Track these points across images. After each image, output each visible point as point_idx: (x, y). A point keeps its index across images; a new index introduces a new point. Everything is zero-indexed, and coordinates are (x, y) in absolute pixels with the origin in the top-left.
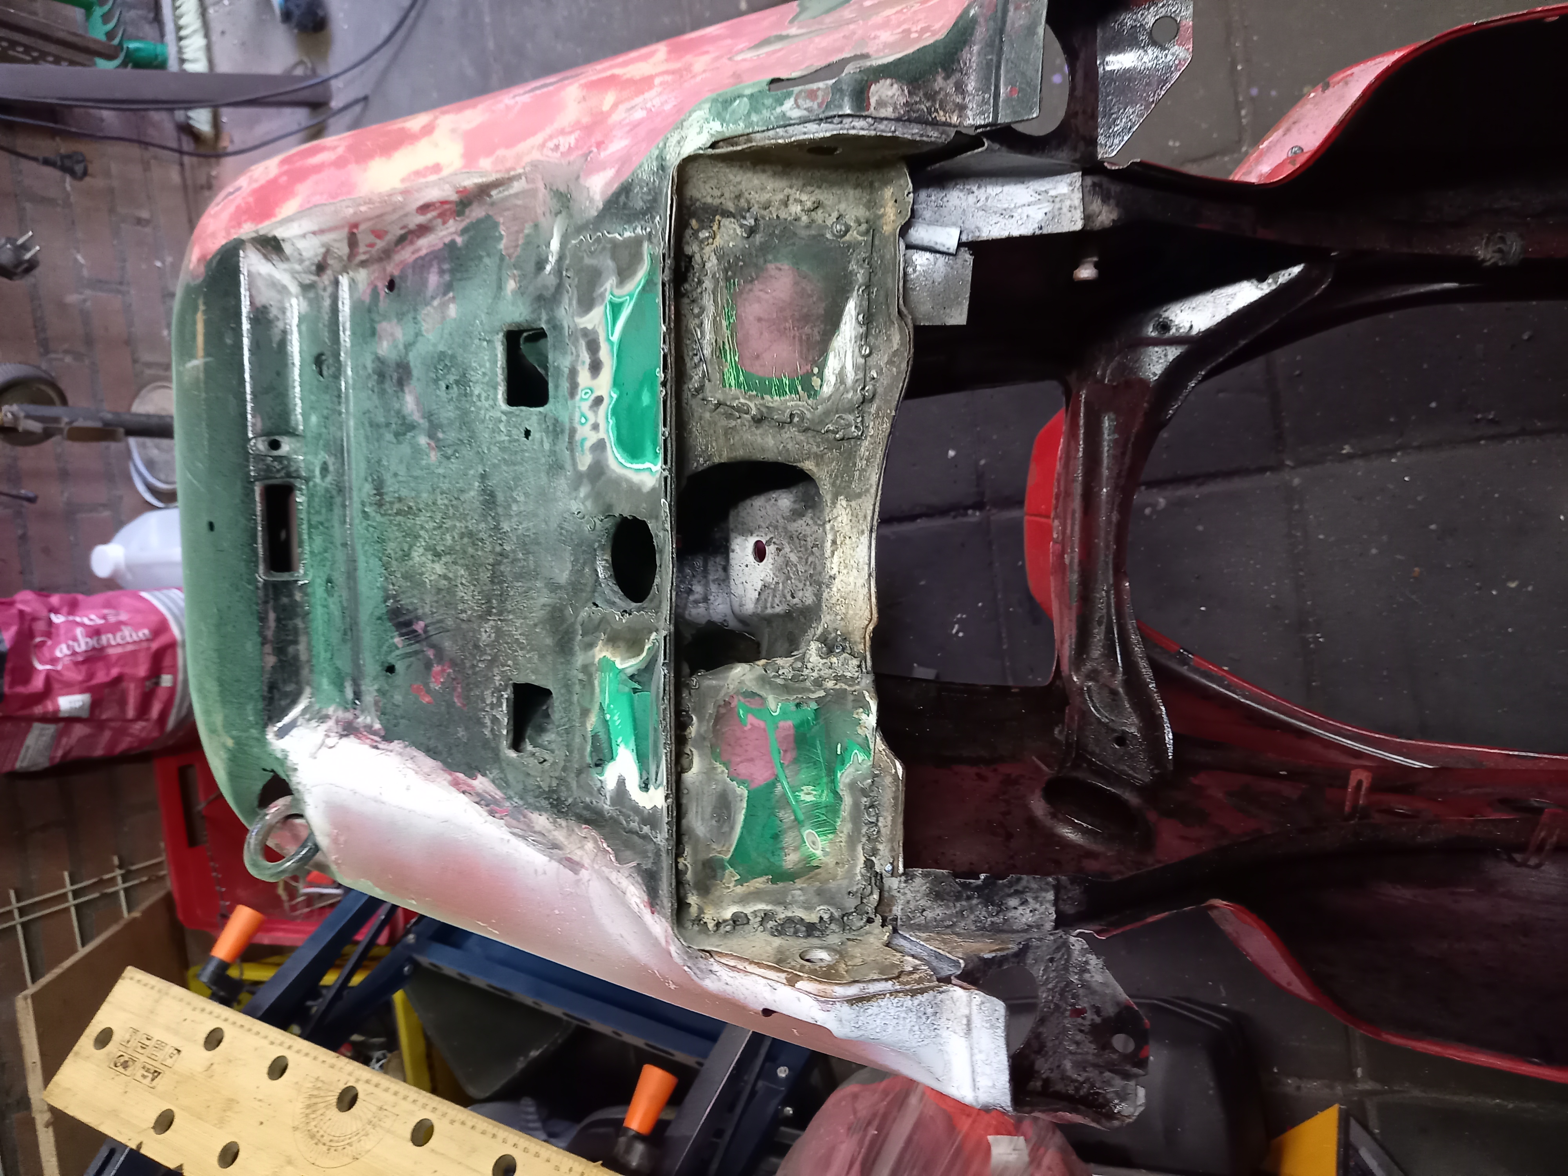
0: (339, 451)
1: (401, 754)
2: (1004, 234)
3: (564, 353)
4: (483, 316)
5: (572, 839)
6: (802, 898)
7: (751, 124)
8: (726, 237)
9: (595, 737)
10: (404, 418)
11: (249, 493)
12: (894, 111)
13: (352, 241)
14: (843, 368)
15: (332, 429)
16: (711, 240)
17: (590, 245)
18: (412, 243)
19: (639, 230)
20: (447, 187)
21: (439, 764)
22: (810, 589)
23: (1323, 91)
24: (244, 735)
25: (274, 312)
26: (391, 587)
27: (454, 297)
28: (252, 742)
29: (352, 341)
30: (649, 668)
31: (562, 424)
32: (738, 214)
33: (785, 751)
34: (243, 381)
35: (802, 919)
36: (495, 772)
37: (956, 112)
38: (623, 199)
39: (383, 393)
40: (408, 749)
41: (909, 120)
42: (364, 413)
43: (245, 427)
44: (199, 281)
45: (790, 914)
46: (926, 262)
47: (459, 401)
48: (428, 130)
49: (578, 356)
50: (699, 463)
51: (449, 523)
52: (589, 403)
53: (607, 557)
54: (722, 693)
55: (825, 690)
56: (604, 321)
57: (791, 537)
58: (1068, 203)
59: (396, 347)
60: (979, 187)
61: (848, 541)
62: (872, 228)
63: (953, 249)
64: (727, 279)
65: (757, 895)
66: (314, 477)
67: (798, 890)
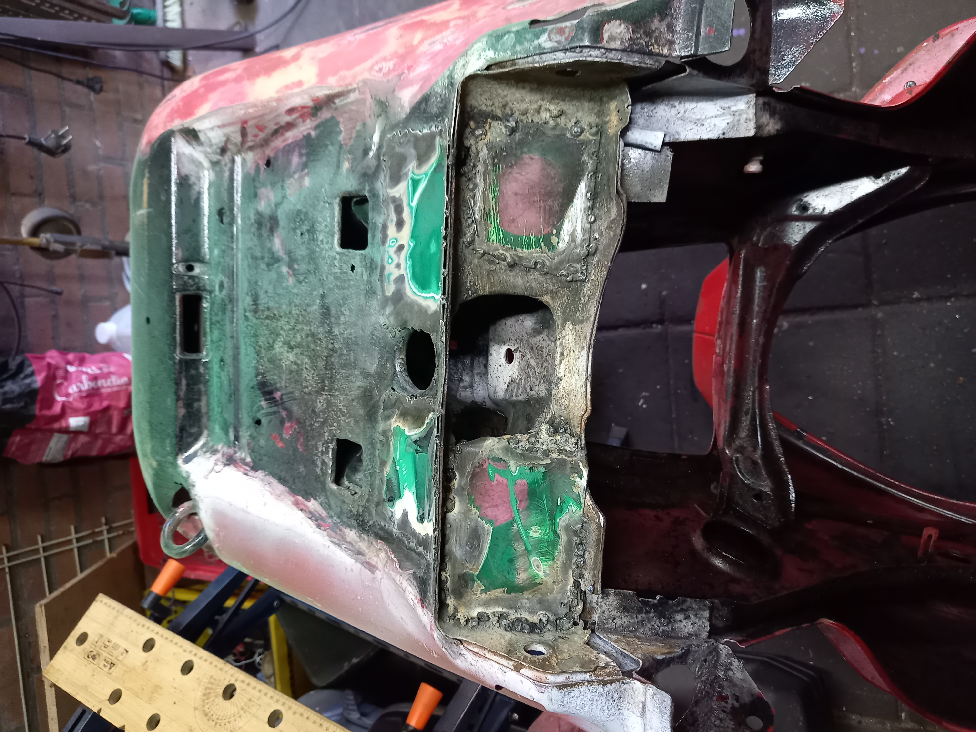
0: (231, 274)
1: (262, 480)
2: (697, 137)
3: (379, 214)
4: (327, 187)
5: (371, 549)
6: (528, 605)
7: (516, 53)
8: (495, 135)
9: (389, 481)
10: (273, 253)
11: (172, 300)
12: (621, 44)
13: (244, 133)
14: (574, 230)
15: (227, 259)
16: (483, 137)
17: (399, 139)
18: (282, 135)
19: (433, 128)
20: (306, 96)
21: (287, 489)
22: (543, 385)
23: (934, 41)
24: (164, 459)
25: (193, 179)
26: (261, 367)
27: (308, 173)
28: (168, 465)
29: (242, 200)
30: (427, 437)
31: (376, 263)
32: (504, 118)
33: (521, 501)
34: (170, 225)
35: (527, 620)
36: (323, 498)
37: (667, 47)
38: (423, 106)
39: (260, 236)
40: (267, 477)
41: (632, 51)
42: (248, 250)
43: (171, 256)
44: (146, 157)
45: (519, 616)
46: (638, 156)
47: (309, 243)
48: (296, 58)
49: (388, 216)
50: (468, 295)
51: (299, 327)
52: (394, 249)
53: (403, 356)
54: (478, 457)
55: (551, 459)
56: (407, 192)
57: (532, 348)
58: (744, 116)
59: (270, 205)
60: (680, 103)
61: (572, 353)
62: (600, 131)
63: (658, 147)
64: (494, 165)
65: (496, 601)
66: (215, 290)
67: (525, 599)
